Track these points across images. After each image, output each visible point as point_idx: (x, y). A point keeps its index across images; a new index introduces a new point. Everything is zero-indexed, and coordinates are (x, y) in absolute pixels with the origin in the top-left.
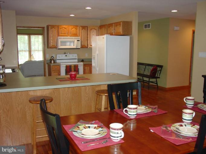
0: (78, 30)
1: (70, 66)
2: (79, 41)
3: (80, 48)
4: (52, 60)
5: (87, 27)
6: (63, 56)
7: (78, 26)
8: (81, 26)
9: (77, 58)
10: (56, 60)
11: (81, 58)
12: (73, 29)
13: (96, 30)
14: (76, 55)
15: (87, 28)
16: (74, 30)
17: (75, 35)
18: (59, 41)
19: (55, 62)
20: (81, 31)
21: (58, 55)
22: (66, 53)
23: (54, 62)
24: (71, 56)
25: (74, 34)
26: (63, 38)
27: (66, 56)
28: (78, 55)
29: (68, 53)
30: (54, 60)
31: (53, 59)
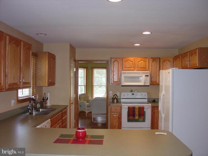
0: (147, 63)
1: (134, 108)
2: (148, 76)
3: (149, 85)
4: (114, 99)
5: (160, 58)
6: (130, 95)
7: (147, 58)
8: (151, 58)
9: (146, 97)
10: (120, 99)
11: (153, 98)
12: (141, 61)
13: (169, 62)
14: (146, 94)
15: (158, 59)
16: (141, 63)
17: (144, 69)
18: (123, 76)
19: (119, 101)
20: (151, 65)
21: (123, 94)
22: (133, 91)
23: (117, 102)
24: (138, 95)
25: (142, 68)
26: (128, 73)
27: (133, 94)
28: (148, 94)
29: (136, 91)
30: (117, 99)
31: (116, 97)
